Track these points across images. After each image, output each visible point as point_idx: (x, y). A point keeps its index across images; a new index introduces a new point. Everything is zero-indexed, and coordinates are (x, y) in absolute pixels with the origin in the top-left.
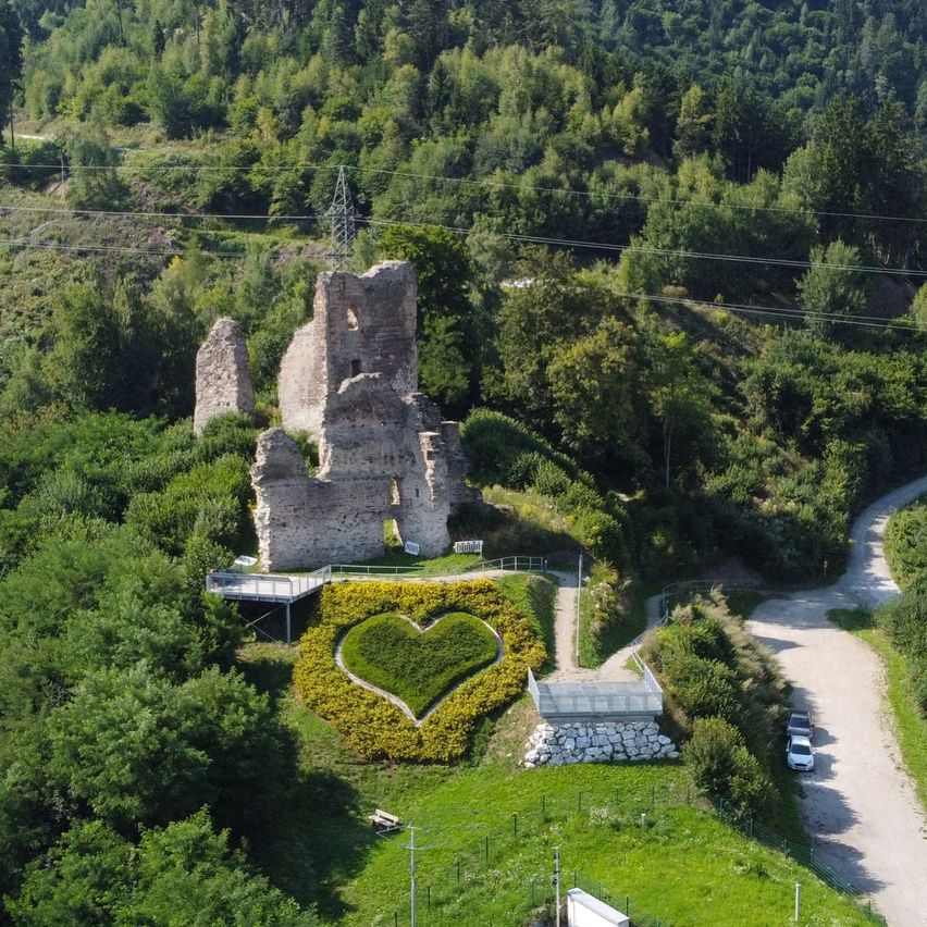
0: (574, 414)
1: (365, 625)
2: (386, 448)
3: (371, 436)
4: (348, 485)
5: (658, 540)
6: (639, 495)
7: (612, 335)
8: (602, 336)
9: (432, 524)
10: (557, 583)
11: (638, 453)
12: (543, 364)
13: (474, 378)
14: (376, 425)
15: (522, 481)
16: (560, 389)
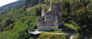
0: (79, 17)
1: (44, 38)
2: (52, 18)
3: (51, 17)
4: (48, 22)
5: (87, 31)
6: (86, 26)
7: (83, 9)
8: (82, 9)
9: (57, 27)
10: (71, 35)
11: (86, 21)
12: (75, 12)
13: (69, 14)
14: (51, 16)
15: (70, 23)
16: (77, 15)
